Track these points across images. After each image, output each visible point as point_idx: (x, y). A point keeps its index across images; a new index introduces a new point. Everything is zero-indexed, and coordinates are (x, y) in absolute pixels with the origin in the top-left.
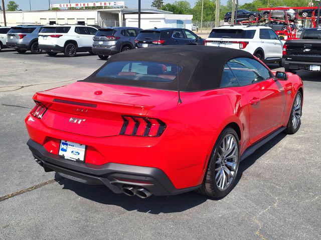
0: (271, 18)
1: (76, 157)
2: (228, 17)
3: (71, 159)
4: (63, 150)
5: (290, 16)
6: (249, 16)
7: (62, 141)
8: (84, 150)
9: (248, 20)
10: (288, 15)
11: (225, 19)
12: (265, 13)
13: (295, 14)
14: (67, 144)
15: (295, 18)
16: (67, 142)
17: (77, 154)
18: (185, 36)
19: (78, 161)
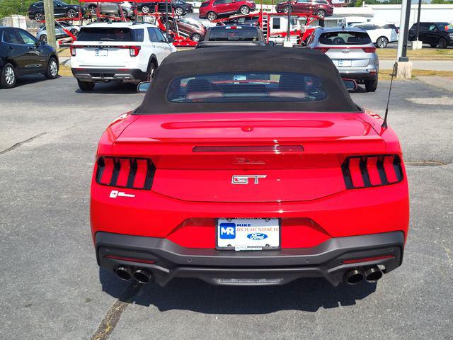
0: (101, 13)
1: (262, 243)
2: (34, 11)
3: (250, 249)
4: (225, 236)
5: (126, 11)
6: (68, 10)
7: (220, 221)
8: (278, 227)
9: (64, 16)
10: (123, 10)
11: (30, 14)
12: (90, 6)
13: (133, 8)
14: (233, 225)
15: (134, 15)
16: (233, 221)
17: (262, 237)
18: (20, 40)
19: (267, 250)
